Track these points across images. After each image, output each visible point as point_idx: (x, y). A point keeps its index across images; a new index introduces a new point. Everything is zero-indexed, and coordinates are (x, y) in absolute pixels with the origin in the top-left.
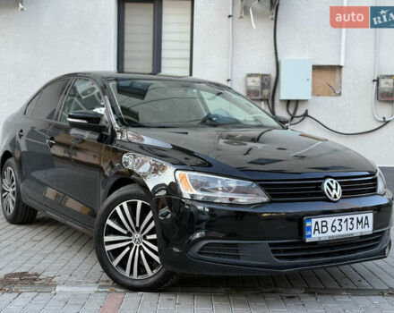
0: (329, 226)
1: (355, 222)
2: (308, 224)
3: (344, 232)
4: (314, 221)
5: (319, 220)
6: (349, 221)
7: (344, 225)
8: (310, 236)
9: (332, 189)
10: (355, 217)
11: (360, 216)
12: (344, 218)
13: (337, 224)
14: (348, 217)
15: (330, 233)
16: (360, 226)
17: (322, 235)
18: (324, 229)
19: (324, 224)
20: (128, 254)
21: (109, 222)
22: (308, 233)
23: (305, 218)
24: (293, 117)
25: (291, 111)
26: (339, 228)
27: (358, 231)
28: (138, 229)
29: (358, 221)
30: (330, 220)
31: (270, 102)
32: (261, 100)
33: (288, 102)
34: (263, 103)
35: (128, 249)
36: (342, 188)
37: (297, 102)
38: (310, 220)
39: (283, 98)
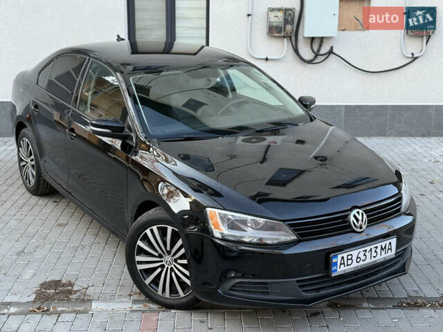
0: (354, 259)
1: (379, 250)
2: (334, 260)
3: (369, 261)
4: (340, 257)
5: (345, 255)
6: (373, 250)
7: (368, 254)
8: (336, 270)
9: (357, 220)
10: (379, 245)
11: (383, 244)
12: (368, 248)
13: (361, 255)
14: (373, 247)
15: (355, 265)
16: (383, 252)
17: (347, 268)
18: (350, 262)
19: (350, 257)
20: (159, 275)
21: (140, 243)
22: (334, 268)
23: (331, 256)
24: (317, 55)
25: (315, 49)
26: (363, 258)
27: (381, 257)
28: (169, 253)
29: (382, 248)
30: (355, 253)
31: (293, 38)
32: (284, 37)
33: (313, 39)
34: (285, 40)
35: (159, 270)
36: (368, 216)
37: (322, 39)
38: (336, 256)
39: (306, 35)
